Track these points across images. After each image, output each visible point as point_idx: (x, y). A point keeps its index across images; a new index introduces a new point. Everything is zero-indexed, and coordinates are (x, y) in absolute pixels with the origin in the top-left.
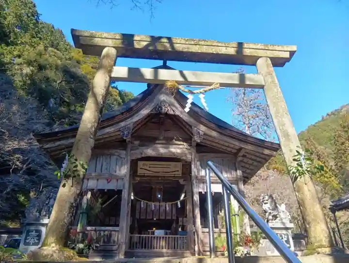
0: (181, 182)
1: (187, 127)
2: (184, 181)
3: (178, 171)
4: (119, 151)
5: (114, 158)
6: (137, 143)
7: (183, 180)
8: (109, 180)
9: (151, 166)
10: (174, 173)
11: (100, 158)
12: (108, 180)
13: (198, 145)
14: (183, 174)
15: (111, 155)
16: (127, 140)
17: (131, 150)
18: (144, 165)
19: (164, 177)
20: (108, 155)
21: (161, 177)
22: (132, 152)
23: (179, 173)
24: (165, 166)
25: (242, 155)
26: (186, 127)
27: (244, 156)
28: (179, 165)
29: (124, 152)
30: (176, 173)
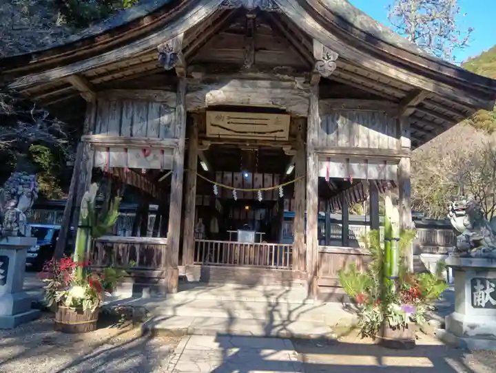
0: (287, 150)
1: (304, 40)
2: (292, 149)
3: (282, 131)
4: (162, 93)
5: (154, 108)
6: (197, 76)
7: (290, 147)
8: (147, 152)
9: (231, 120)
10: (273, 135)
11: (127, 108)
12: (145, 150)
13: (324, 82)
14: (290, 135)
15: (149, 101)
16: (178, 70)
17: (187, 91)
18: (218, 118)
19: (256, 141)
20: (142, 101)
21: (250, 141)
22: (189, 95)
23: (285, 135)
24: (257, 122)
25: (416, 103)
26: (300, 41)
27: (420, 106)
28: (285, 119)
29: (172, 95)
30: (278, 134)
